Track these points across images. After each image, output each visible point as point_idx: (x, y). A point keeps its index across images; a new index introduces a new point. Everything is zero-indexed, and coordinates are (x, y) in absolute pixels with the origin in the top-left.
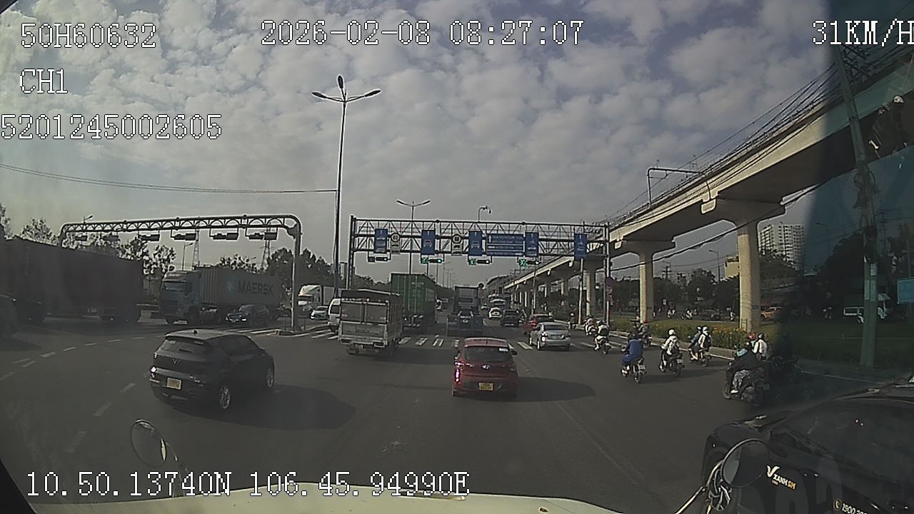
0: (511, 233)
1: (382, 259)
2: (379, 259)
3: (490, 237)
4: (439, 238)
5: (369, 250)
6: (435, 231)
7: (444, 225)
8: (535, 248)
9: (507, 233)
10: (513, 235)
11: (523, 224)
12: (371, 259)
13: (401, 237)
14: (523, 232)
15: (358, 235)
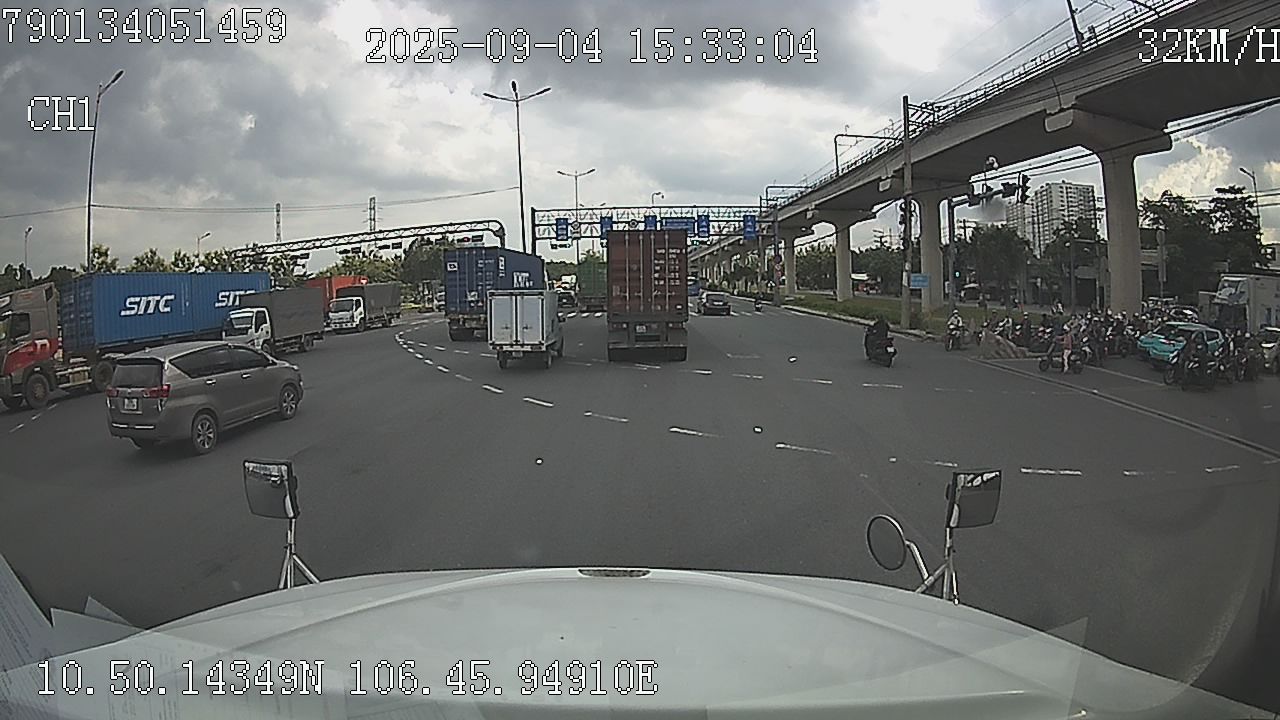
0: (684, 215)
1: (565, 246)
2: (561, 246)
3: (664, 221)
4: (615, 223)
5: (551, 238)
6: (612, 217)
7: (621, 211)
8: (706, 229)
9: (679, 215)
10: (685, 218)
11: (695, 207)
12: (554, 247)
13: (580, 224)
14: (695, 215)
15: (539, 225)
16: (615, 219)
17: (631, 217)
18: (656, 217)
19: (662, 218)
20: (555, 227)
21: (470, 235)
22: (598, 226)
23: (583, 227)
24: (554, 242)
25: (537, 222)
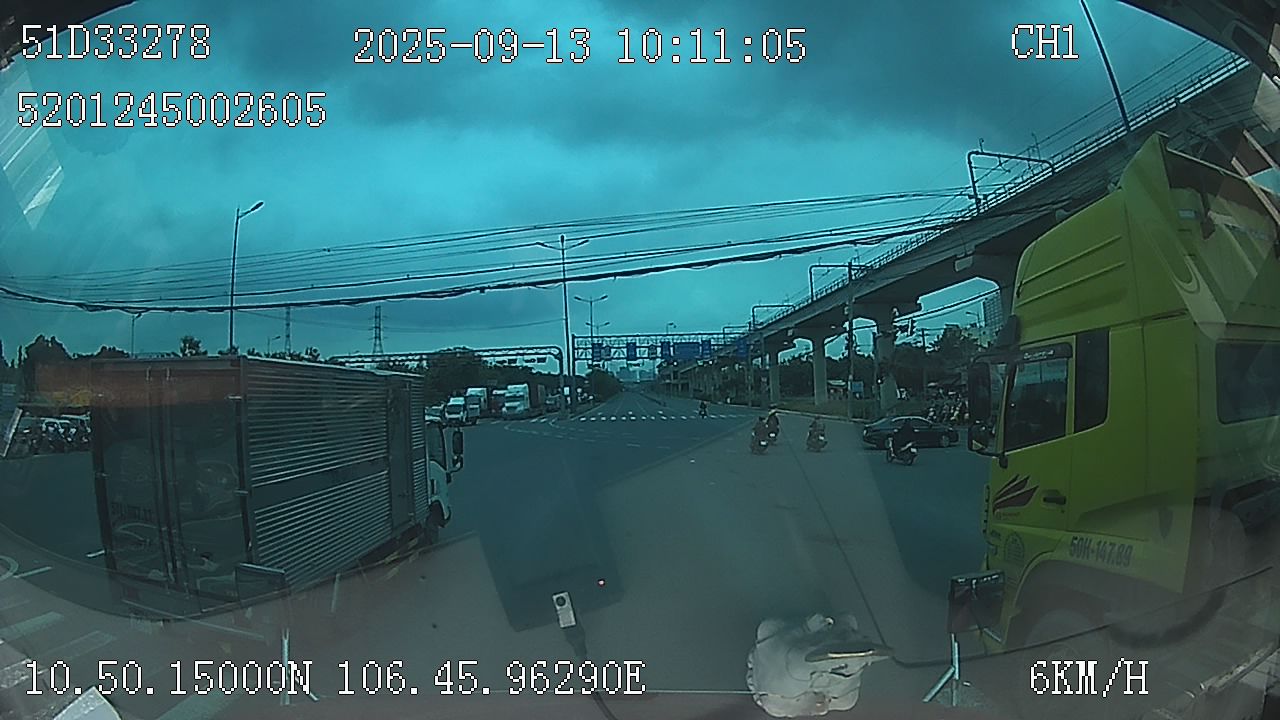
0: (691, 341)
3: (676, 347)
4: (639, 348)
5: (588, 359)
6: (635, 343)
7: (642, 338)
9: (688, 341)
10: (692, 343)
11: (699, 334)
13: (611, 348)
14: (700, 341)
15: (577, 349)
16: (638, 345)
17: (651, 343)
18: (669, 342)
19: (675, 344)
20: (590, 350)
21: (535, 357)
22: (625, 350)
23: (613, 350)
24: (590, 362)
25: (576, 346)
